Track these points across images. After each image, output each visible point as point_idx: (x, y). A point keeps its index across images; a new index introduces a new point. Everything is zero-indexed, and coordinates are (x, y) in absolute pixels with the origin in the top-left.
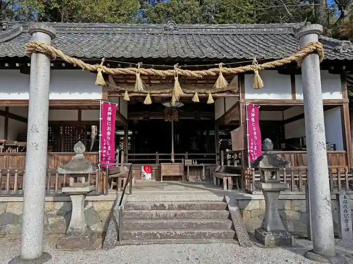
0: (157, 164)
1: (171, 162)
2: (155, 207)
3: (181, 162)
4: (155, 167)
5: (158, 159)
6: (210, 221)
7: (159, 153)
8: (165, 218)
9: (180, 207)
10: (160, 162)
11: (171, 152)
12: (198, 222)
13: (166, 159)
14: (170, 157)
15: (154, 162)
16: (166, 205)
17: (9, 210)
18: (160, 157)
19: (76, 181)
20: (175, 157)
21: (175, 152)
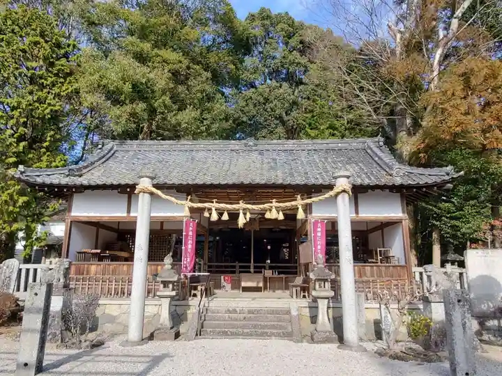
0: (237, 274)
1: (250, 272)
2: (229, 311)
3: (261, 272)
4: (235, 276)
5: (237, 269)
6: (273, 323)
7: (239, 262)
8: (236, 320)
9: (250, 312)
10: (240, 272)
11: (250, 262)
12: (262, 323)
13: (245, 270)
14: (249, 267)
15: (234, 272)
16: (238, 309)
17: (107, 311)
18: (241, 267)
19: (164, 287)
20: (255, 267)
21: (254, 262)
